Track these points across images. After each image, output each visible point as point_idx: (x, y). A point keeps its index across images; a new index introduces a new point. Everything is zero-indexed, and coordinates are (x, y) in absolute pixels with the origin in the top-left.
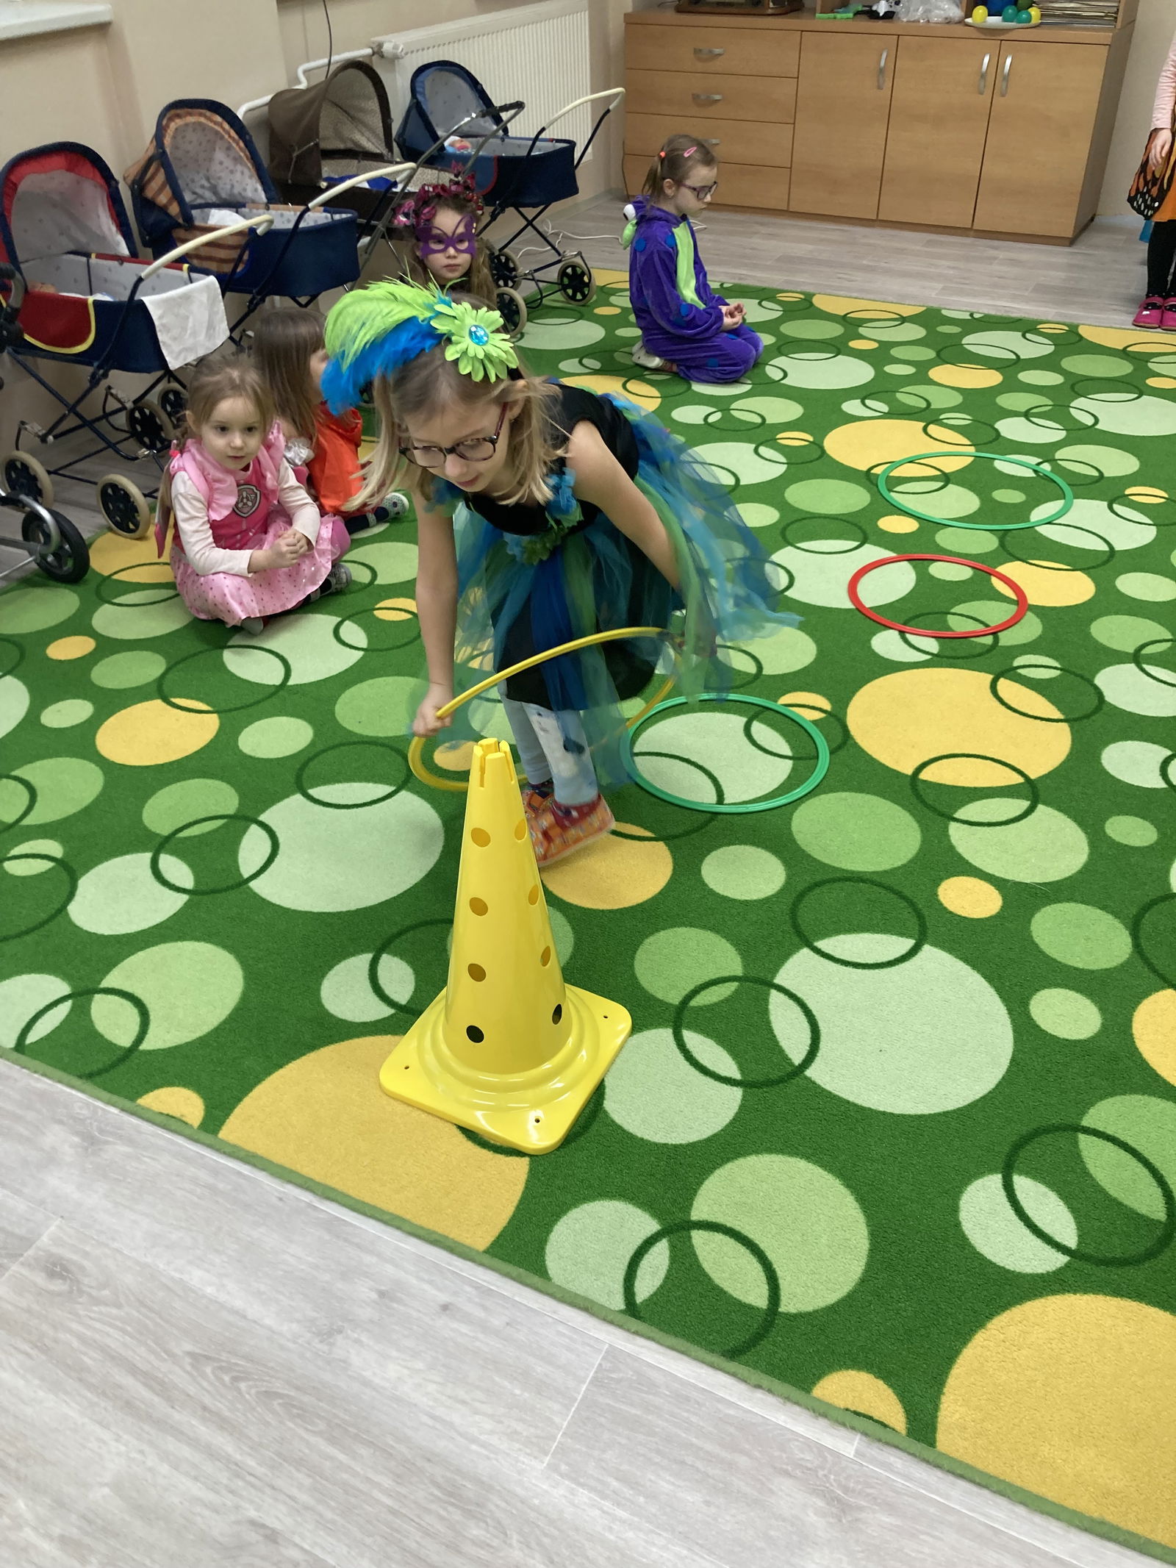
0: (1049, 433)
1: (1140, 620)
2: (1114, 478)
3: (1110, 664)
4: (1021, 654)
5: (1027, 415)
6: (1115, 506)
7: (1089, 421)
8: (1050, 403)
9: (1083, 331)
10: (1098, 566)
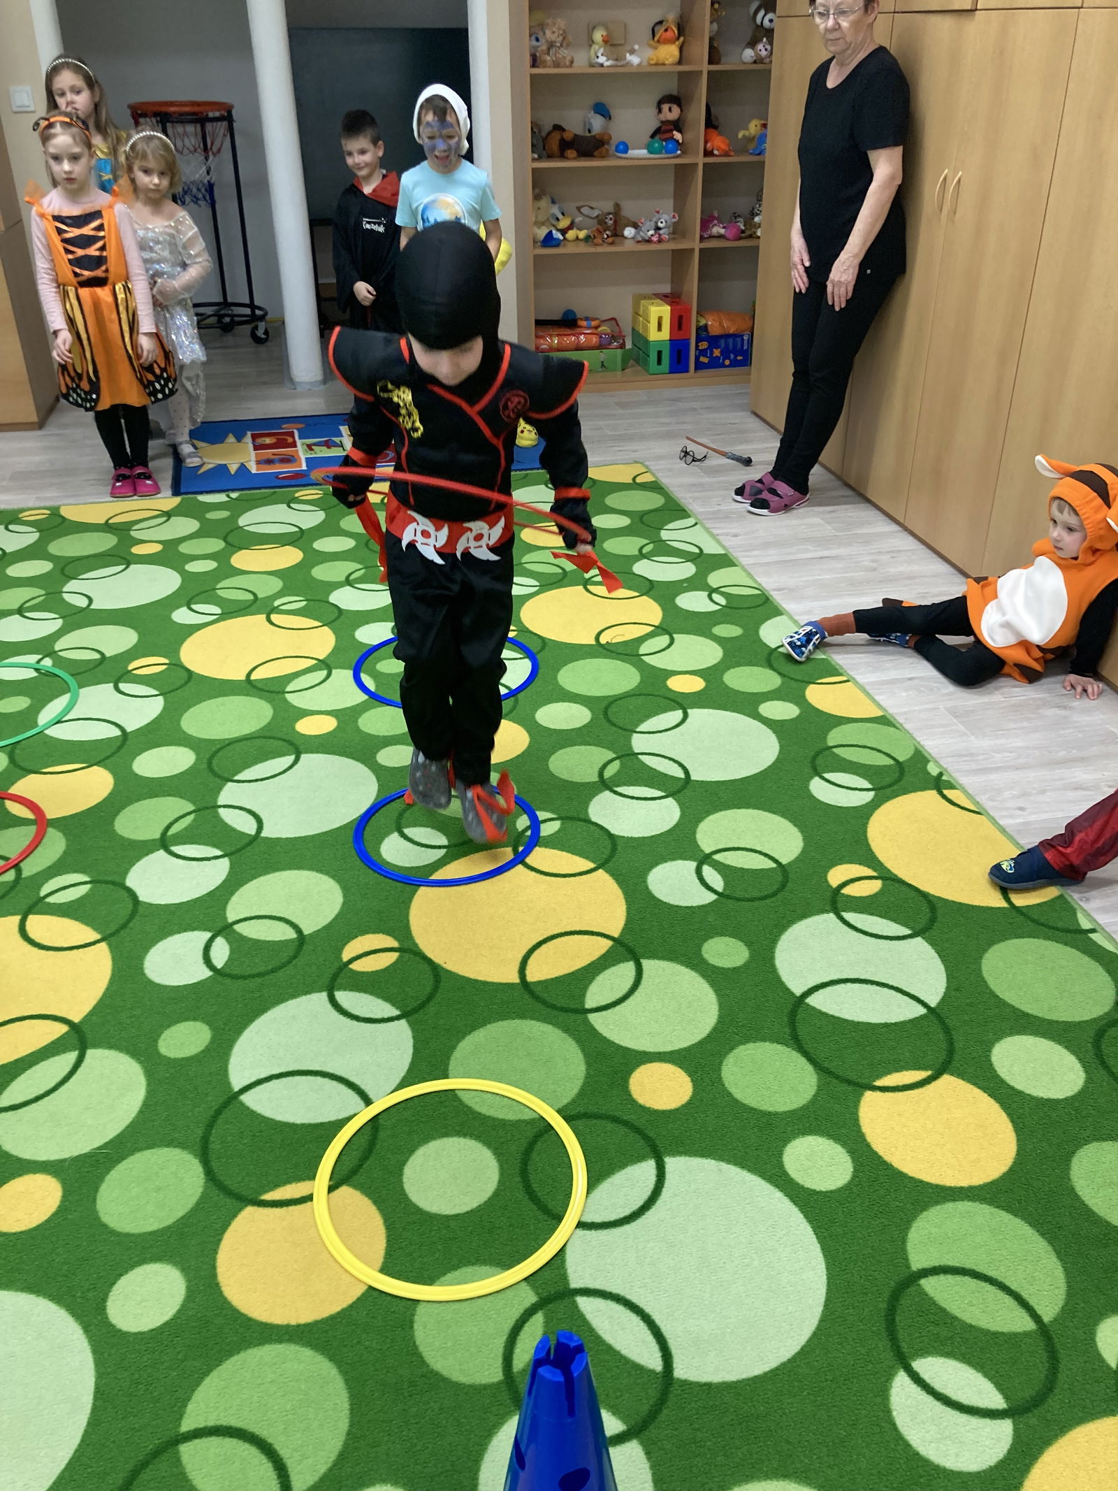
0: (44, 625)
1: (161, 800)
2: (116, 656)
3: (138, 859)
4: (46, 880)
5: (20, 611)
6: (122, 686)
7: (83, 602)
8: (43, 592)
9: (64, 512)
10: (113, 754)
